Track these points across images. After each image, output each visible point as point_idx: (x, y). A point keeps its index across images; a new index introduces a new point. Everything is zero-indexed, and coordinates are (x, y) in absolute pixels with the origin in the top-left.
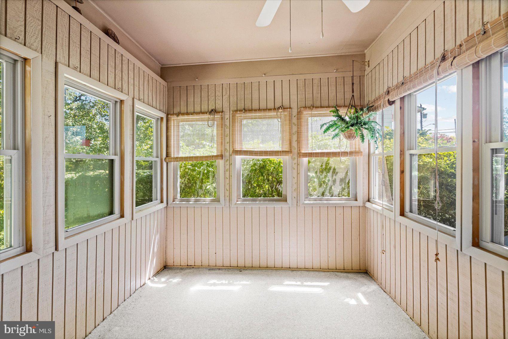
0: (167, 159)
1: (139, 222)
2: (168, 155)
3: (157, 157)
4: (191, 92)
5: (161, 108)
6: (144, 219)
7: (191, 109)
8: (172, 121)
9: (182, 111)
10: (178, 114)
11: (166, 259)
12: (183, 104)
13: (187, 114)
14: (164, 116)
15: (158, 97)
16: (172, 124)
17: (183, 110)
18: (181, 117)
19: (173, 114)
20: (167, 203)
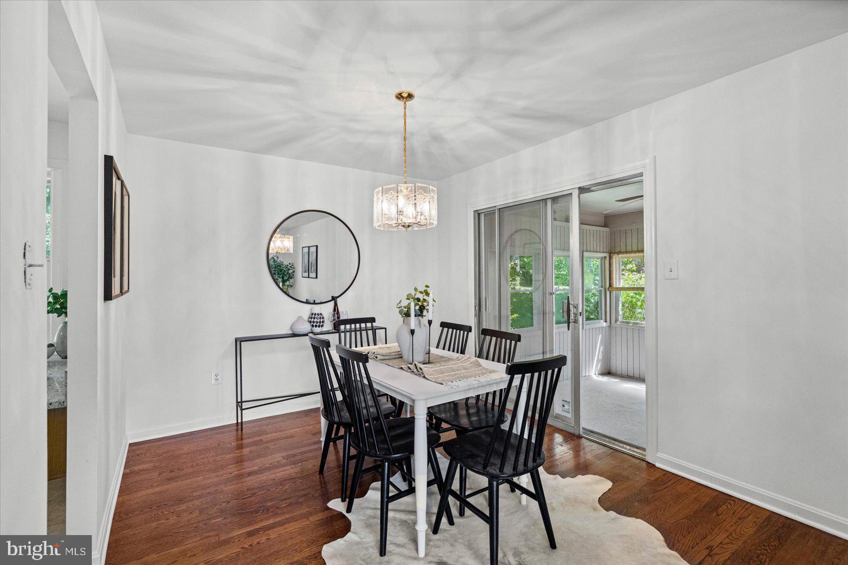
0: (610, 289)
1: (588, 331)
2: (610, 285)
3: (602, 287)
4: (629, 235)
5: (604, 250)
6: (591, 331)
7: (629, 249)
8: (614, 259)
9: (622, 251)
10: (619, 253)
11: (610, 367)
12: (623, 245)
13: (626, 252)
14: (607, 255)
15: (602, 244)
16: (614, 261)
17: (623, 249)
18: (621, 255)
19: (615, 253)
20: (611, 324)
